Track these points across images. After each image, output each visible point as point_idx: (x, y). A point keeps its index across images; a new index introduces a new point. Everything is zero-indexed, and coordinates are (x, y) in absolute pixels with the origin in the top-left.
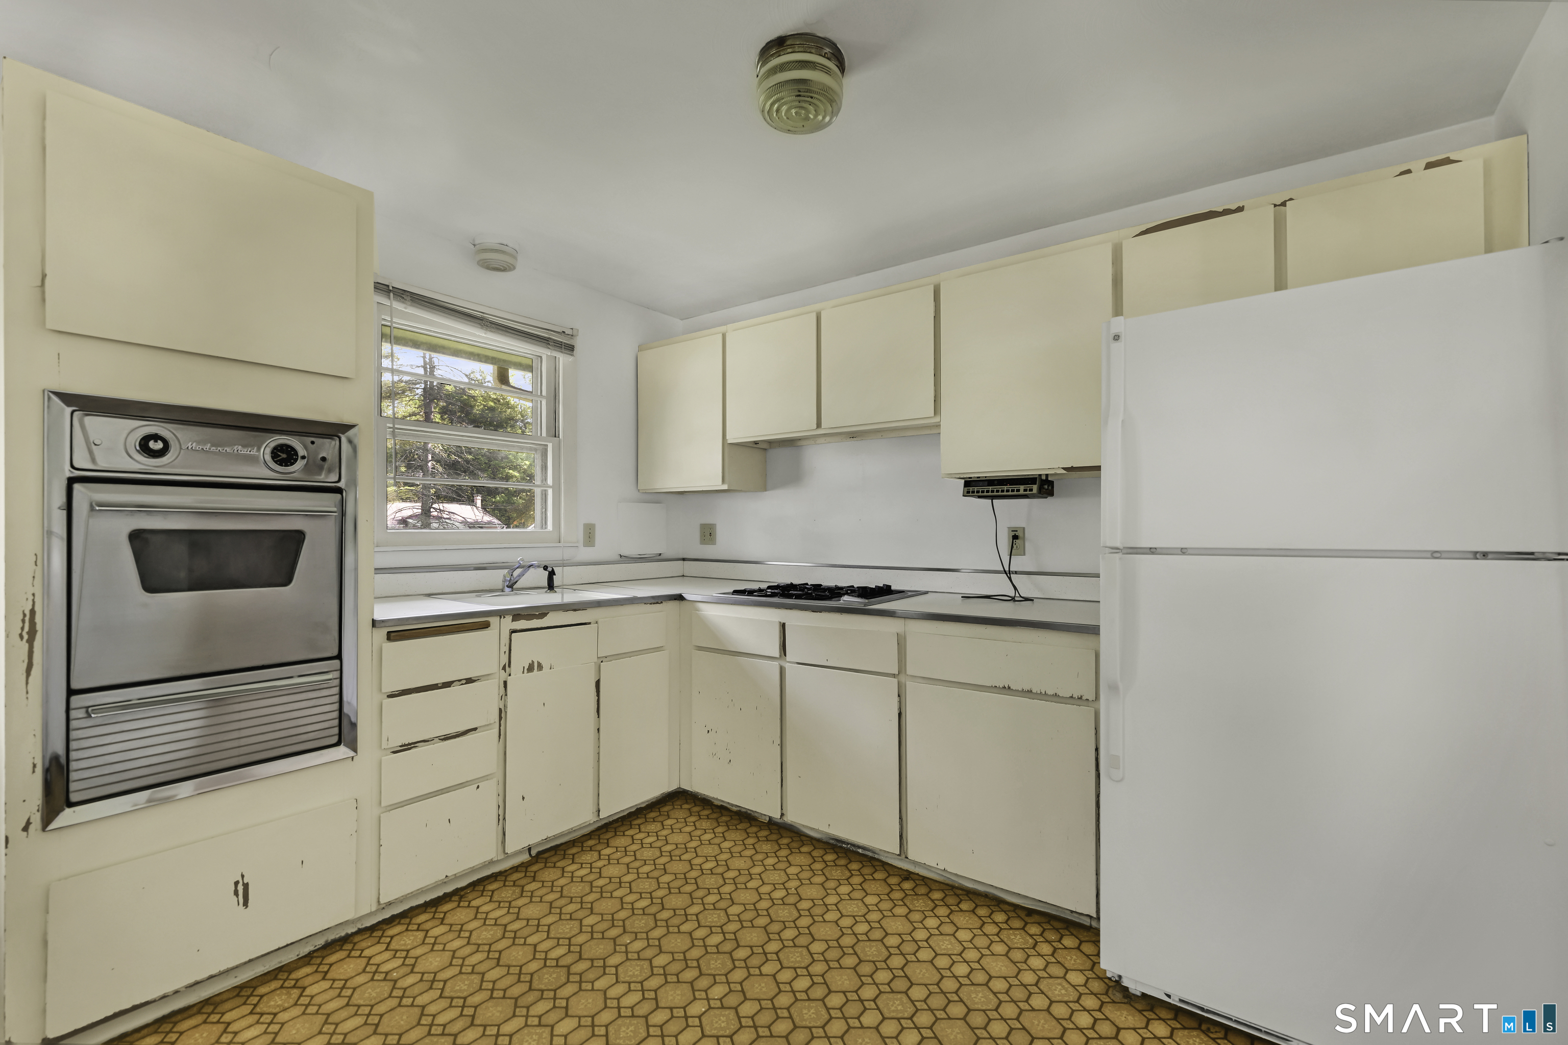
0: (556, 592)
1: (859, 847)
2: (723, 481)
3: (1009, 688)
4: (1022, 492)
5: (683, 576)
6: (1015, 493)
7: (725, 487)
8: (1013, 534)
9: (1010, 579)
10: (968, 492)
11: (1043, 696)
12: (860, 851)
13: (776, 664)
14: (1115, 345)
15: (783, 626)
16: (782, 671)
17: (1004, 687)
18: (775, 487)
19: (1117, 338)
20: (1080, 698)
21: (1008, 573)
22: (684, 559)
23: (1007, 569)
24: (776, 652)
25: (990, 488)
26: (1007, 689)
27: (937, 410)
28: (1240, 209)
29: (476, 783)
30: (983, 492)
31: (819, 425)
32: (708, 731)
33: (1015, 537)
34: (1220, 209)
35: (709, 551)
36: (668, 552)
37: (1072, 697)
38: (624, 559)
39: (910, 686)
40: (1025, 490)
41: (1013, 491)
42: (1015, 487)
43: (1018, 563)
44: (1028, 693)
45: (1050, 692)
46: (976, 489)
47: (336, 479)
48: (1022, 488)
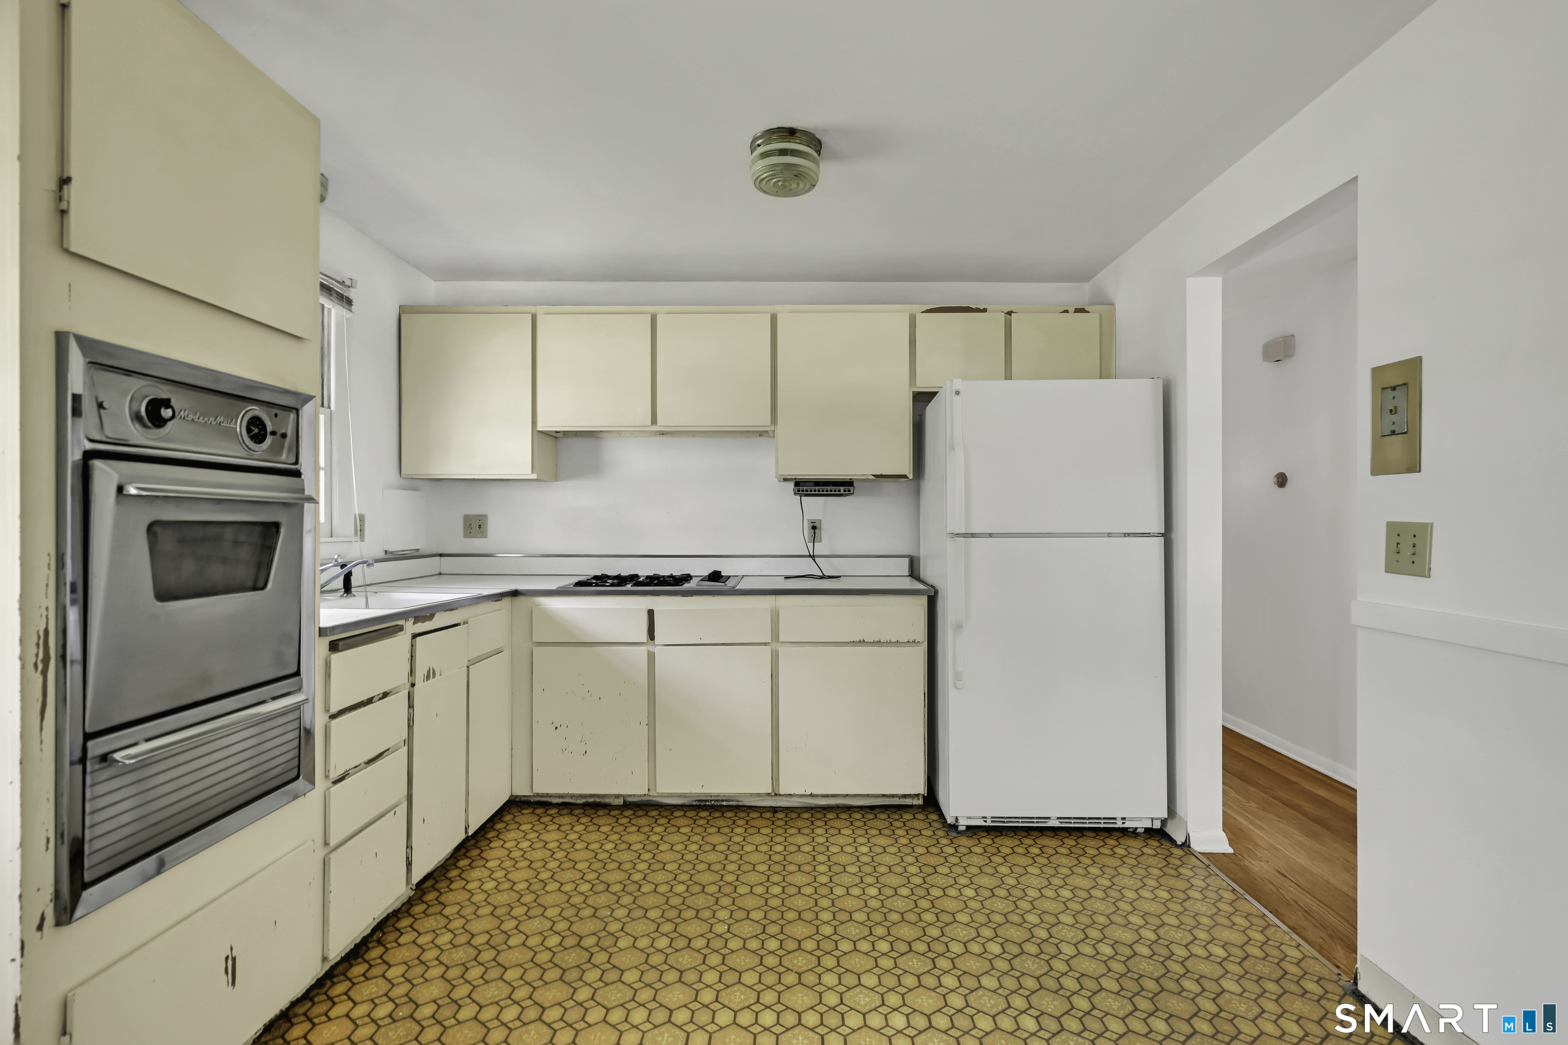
0: (354, 596)
1: (723, 801)
2: (533, 471)
3: (864, 641)
4: (842, 492)
5: (440, 574)
6: (837, 492)
7: (534, 476)
8: (812, 525)
9: (814, 560)
10: (799, 491)
11: (889, 643)
12: (724, 803)
13: (643, 650)
14: (957, 398)
15: (651, 613)
16: (651, 657)
17: (860, 641)
18: (567, 478)
19: (957, 393)
20: (914, 642)
21: (813, 557)
22: (441, 555)
23: (812, 554)
24: (643, 636)
25: (817, 488)
26: (862, 642)
27: (774, 420)
28: (985, 310)
29: (392, 809)
30: (807, 491)
31: (654, 421)
32: (556, 728)
33: (814, 528)
34: (974, 307)
35: (476, 544)
36: (424, 547)
37: (908, 642)
38: (391, 556)
39: (782, 650)
40: (845, 491)
41: (835, 491)
42: (837, 488)
43: (820, 549)
44: (878, 643)
45: (893, 640)
46: (805, 488)
47: (293, 460)
48: (842, 489)
